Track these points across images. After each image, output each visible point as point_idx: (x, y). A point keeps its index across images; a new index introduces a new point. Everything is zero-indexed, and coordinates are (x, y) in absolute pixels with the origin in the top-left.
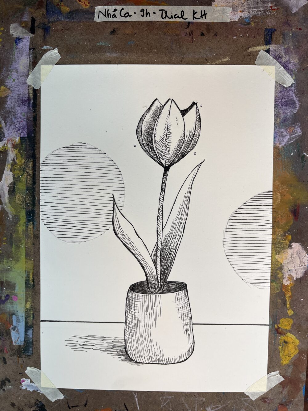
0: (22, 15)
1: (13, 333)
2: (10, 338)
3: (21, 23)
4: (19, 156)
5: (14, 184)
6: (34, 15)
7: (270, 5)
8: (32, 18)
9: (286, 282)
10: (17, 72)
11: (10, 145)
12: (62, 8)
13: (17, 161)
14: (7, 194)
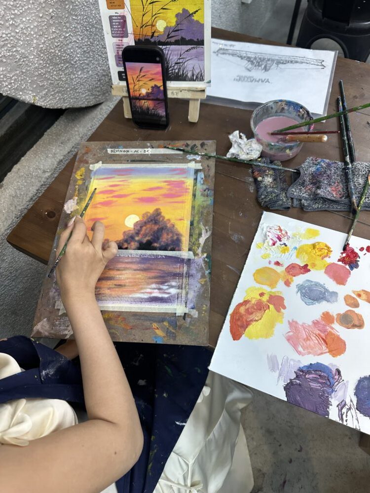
0: (190, 322)
1: (203, 176)
2: (204, 175)
3: (191, 317)
4: (195, 250)
5: (199, 238)
6: (184, 321)
7: (57, 323)
8: (184, 320)
9: (76, 198)
10: (194, 291)
11: (200, 255)
12: (167, 325)
13: (196, 248)
14: (203, 233)
